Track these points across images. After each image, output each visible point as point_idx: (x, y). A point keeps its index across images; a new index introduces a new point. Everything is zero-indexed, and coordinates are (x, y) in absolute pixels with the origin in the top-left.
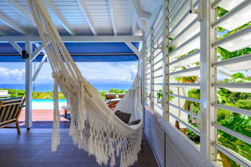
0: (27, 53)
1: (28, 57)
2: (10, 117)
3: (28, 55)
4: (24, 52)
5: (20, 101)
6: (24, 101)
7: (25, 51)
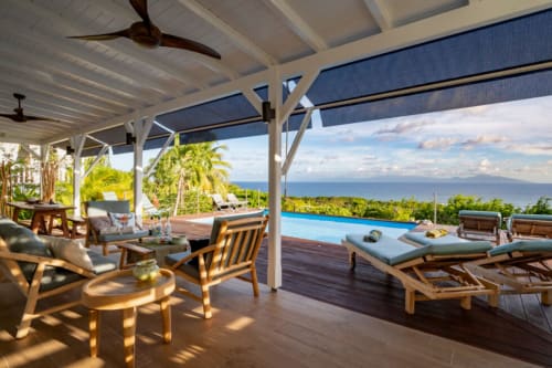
0: (272, 107)
1: (274, 117)
2: (241, 257)
3: (274, 111)
4: (266, 105)
5: (259, 223)
6: (265, 223)
7: (269, 103)
